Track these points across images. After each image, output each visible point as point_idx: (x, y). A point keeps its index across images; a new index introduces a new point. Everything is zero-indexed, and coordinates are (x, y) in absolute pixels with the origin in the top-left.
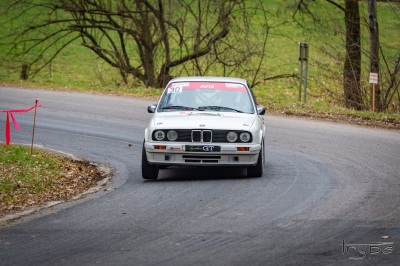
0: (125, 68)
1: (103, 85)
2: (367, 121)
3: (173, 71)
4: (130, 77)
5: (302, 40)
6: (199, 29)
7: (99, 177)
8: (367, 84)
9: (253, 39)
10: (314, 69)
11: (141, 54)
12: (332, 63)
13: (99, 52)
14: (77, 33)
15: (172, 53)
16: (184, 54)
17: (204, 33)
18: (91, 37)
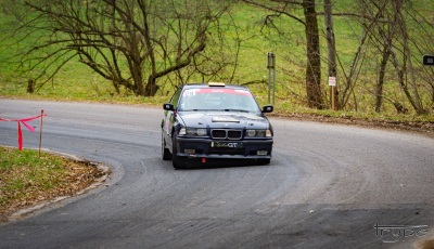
0: (117, 80)
1: (98, 95)
2: (328, 119)
3: (159, 82)
4: (122, 88)
5: (269, 51)
6: (180, 45)
7: (99, 174)
8: (327, 87)
9: (227, 52)
10: (280, 75)
11: (131, 69)
12: (296, 69)
13: (94, 67)
14: (75, 51)
15: (157, 66)
16: (168, 66)
17: (184, 47)
18: (87, 54)
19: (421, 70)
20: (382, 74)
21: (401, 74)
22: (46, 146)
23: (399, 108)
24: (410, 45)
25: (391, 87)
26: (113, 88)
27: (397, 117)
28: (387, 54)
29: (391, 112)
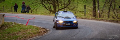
0: (51, 11)
1: (46, 14)
2: (98, 20)
4: (52, 12)
6: (65, 3)
7: (47, 31)
8: (97, 13)
9: (75, 5)
10: (87, 10)
11: (54, 8)
12: (90, 9)
13: (46, 8)
14: (41, 4)
15: (60, 8)
16: (62, 8)
17: (66, 4)
18: (44, 5)
19: (118, 9)
20: (109, 10)
21: (114, 10)
22: (35, 25)
23: (113, 18)
24: (116, 4)
25: (112, 13)
26: (50, 12)
27: (113, 19)
28: (111, 6)
29: (112, 18)
